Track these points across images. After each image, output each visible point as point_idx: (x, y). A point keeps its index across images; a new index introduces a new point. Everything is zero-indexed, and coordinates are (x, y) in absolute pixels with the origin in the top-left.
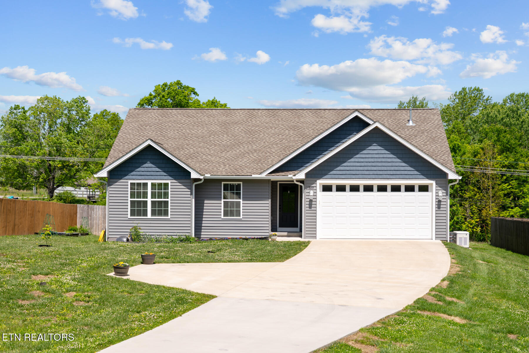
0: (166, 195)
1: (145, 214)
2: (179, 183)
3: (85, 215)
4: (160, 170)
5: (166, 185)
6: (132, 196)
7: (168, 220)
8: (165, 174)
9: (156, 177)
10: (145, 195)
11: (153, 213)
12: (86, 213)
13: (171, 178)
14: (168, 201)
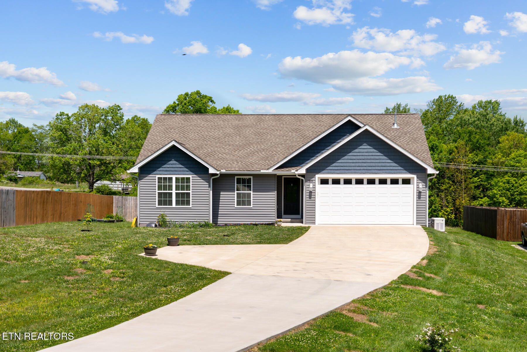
0: (188, 188)
1: (170, 203)
2: (199, 177)
3: (120, 204)
4: (183, 167)
5: (188, 179)
6: (160, 188)
7: (190, 209)
8: (187, 170)
9: (180, 173)
10: (170, 188)
11: (177, 203)
12: (120, 203)
13: (192, 173)
14: (190, 193)
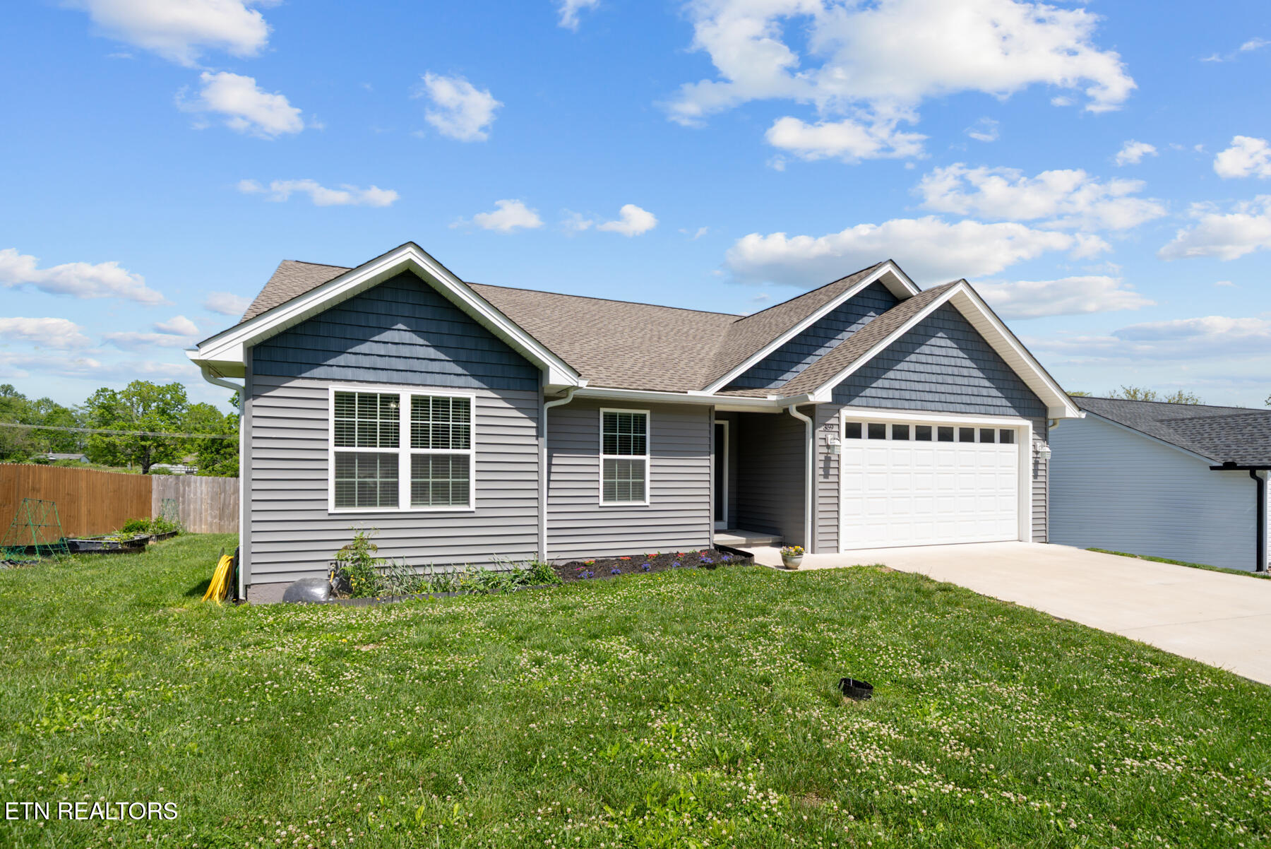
0: (462, 437)
1: (391, 496)
2: (504, 399)
3: (171, 494)
4: (443, 357)
5: (463, 404)
6: (343, 434)
7: (469, 516)
8: (459, 370)
9: (429, 379)
10: (391, 436)
11: (419, 493)
12: (172, 491)
13: (476, 383)
14: (467, 457)
